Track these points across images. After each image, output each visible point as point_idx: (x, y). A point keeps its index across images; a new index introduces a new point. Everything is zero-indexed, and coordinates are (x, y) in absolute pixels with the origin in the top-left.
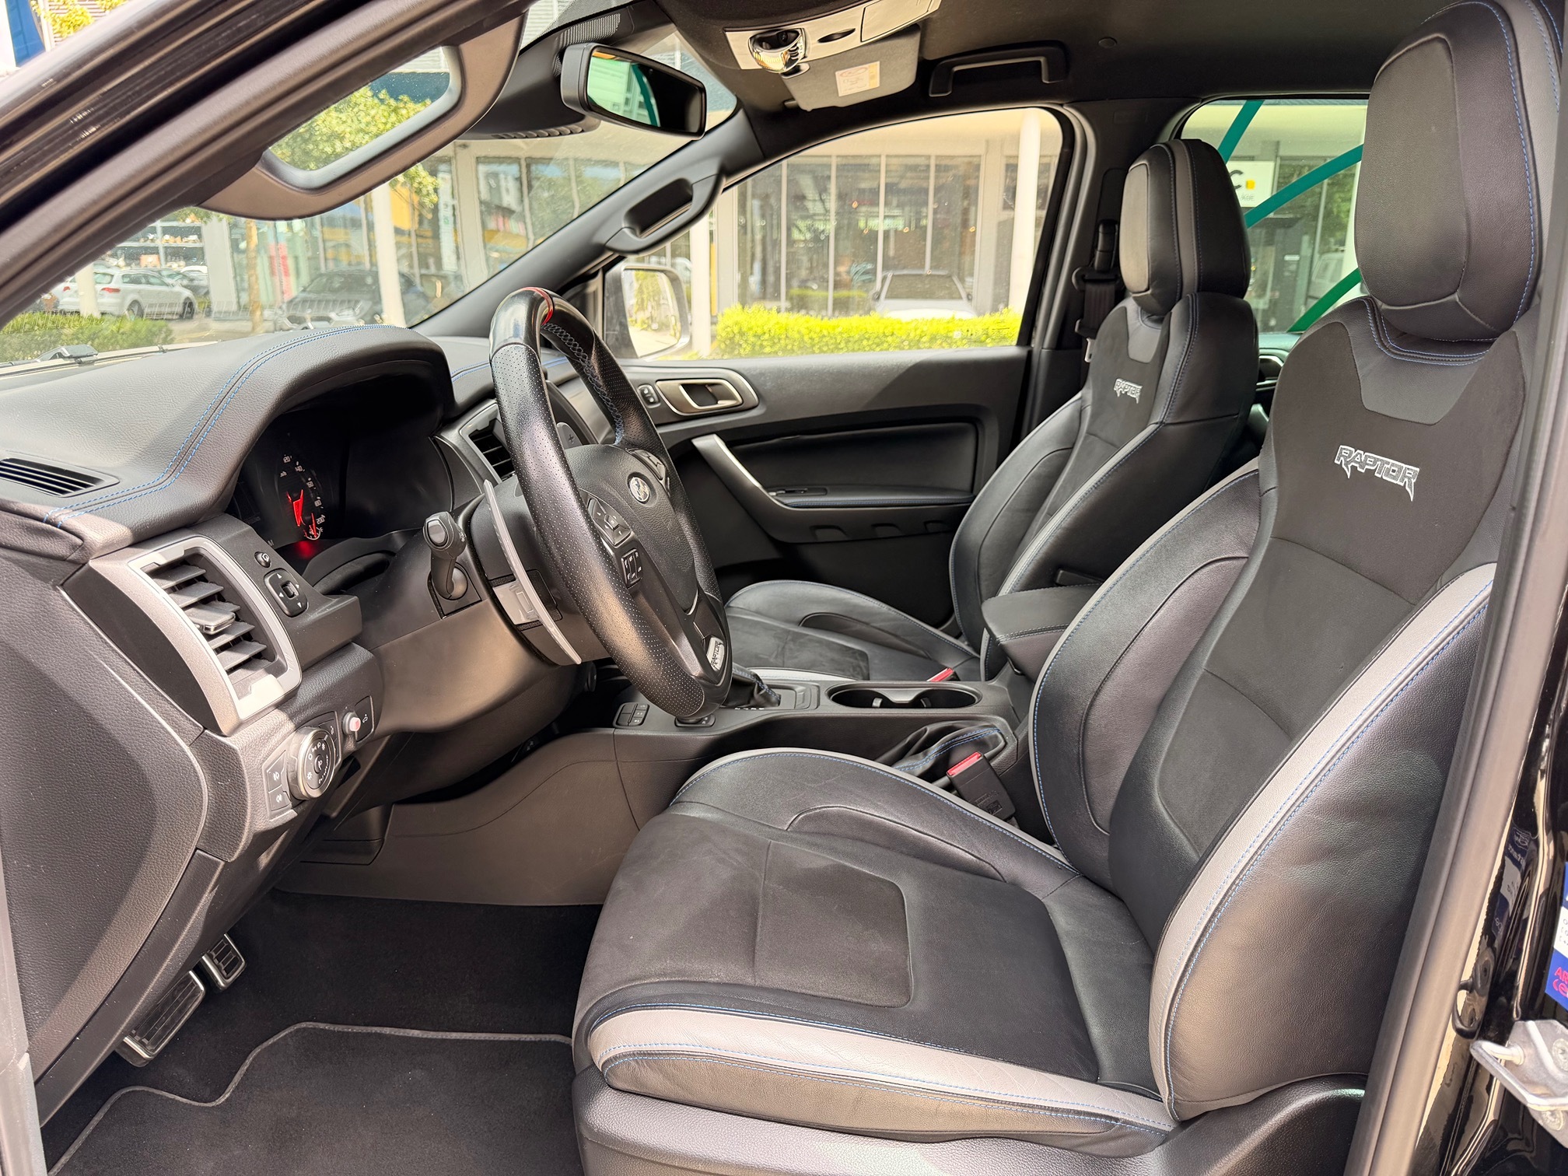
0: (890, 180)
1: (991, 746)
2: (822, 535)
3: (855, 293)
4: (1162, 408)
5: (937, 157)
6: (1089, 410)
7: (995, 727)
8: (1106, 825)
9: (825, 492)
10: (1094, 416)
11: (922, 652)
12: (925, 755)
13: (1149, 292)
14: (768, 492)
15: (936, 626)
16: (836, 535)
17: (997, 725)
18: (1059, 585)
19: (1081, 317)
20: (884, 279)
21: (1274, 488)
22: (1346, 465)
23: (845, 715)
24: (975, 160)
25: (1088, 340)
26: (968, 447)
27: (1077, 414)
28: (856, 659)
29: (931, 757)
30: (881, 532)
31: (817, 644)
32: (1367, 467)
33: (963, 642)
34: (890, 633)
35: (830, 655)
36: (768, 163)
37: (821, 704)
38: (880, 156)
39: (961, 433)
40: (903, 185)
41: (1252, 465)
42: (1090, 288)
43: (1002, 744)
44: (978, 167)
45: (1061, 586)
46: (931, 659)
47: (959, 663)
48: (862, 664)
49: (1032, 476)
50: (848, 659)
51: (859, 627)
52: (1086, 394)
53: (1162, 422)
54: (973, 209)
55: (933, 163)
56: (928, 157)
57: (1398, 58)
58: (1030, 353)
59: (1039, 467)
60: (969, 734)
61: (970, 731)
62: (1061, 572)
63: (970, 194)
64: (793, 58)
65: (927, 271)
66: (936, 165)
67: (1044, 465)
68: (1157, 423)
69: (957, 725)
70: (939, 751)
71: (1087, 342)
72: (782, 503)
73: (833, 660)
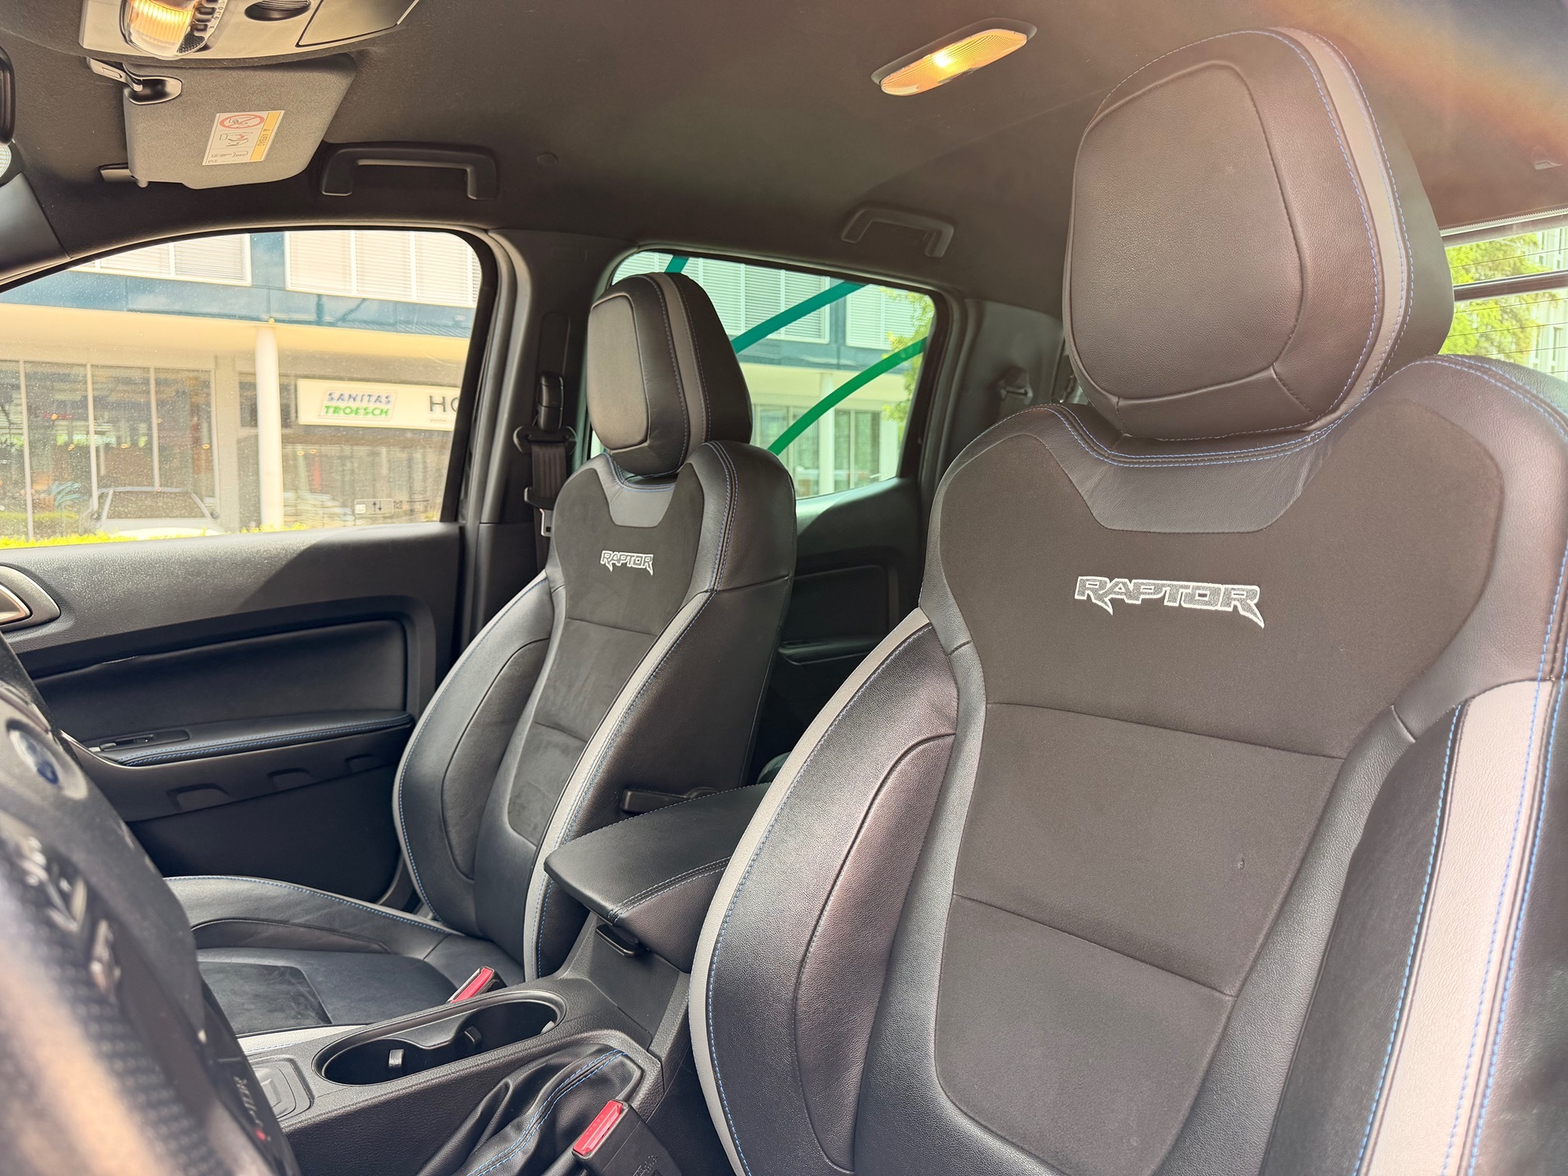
0: (97, 393)
1: (617, 1081)
2: (187, 801)
3: (64, 515)
4: (710, 573)
5: (157, 370)
6: (562, 596)
7: (613, 1049)
8: (844, 1159)
9: (185, 737)
10: (573, 599)
11: (375, 946)
12: (519, 1128)
13: (646, 444)
14: (88, 747)
15: (374, 901)
16: (213, 797)
17: (613, 1043)
18: (632, 814)
19: (529, 484)
20: (101, 497)
21: (968, 643)
22: (1100, 598)
23: (370, 1102)
24: (203, 377)
25: (541, 510)
26: (393, 652)
27: (546, 598)
28: (290, 983)
29: (533, 1131)
30: (284, 782)
31: (221, 976)
32: (1142, 597)
33: (426, 916)
34: (322, 929)
35: (250, 988)
36: (67, 260)
37: (316, 1094)
38: (85, 365)
39: (379, 635)
40: (113, 398)
41: (915, 620)
42: (536, 450)
43: (637, 1074)
44: (206, 384)
45: (638, 814)
46: (389, 953)
47: (431, 948)
48: (303, 989)
49: (503, 678)
50: (278, 987)
51: (271, 931)
52: (553, 572)
53: (712, 590)
54: (205, 425)
55: (152, 376)
56: (146, 370)
57: (1127, 103)
58: (462, 530)
59: (511, 666)
60: (579, 1072)
61: (579, 1067)
62: (629, 793)
63: (199, 410)
64: (197, 34)
65: (157, 488)
66: (156, 380)
67: (515, 663)
68: (706, 591)
69: (552, 1062)
70: (541, 1117)
71: (541, 514)
72: (116, 761)
73: (256, 996)
